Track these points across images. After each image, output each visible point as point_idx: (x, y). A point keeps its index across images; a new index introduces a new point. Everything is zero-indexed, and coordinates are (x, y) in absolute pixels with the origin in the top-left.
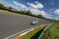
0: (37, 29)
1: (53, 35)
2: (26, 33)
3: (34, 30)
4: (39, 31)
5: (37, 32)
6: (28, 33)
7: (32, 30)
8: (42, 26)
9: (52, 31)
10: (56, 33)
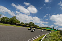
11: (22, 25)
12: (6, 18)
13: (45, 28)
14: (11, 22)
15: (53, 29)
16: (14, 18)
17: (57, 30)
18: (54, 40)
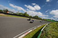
0: (34, 30)
1: (50, 35)
2: (24, 35)
3: (32, 31)
4: (37, 32)
5: (35, 33)
6: (26, 35)
7: (29, 32)
8: (39, 27)
9: (49, 31)
10: (53, 32)
11: (31, 17)
12: (22, 13)
13: (46, 19)
14: (24, 15)
15: (53, 20)
16: (26, 13)
17: (56, 21)
18: (54, 28)
